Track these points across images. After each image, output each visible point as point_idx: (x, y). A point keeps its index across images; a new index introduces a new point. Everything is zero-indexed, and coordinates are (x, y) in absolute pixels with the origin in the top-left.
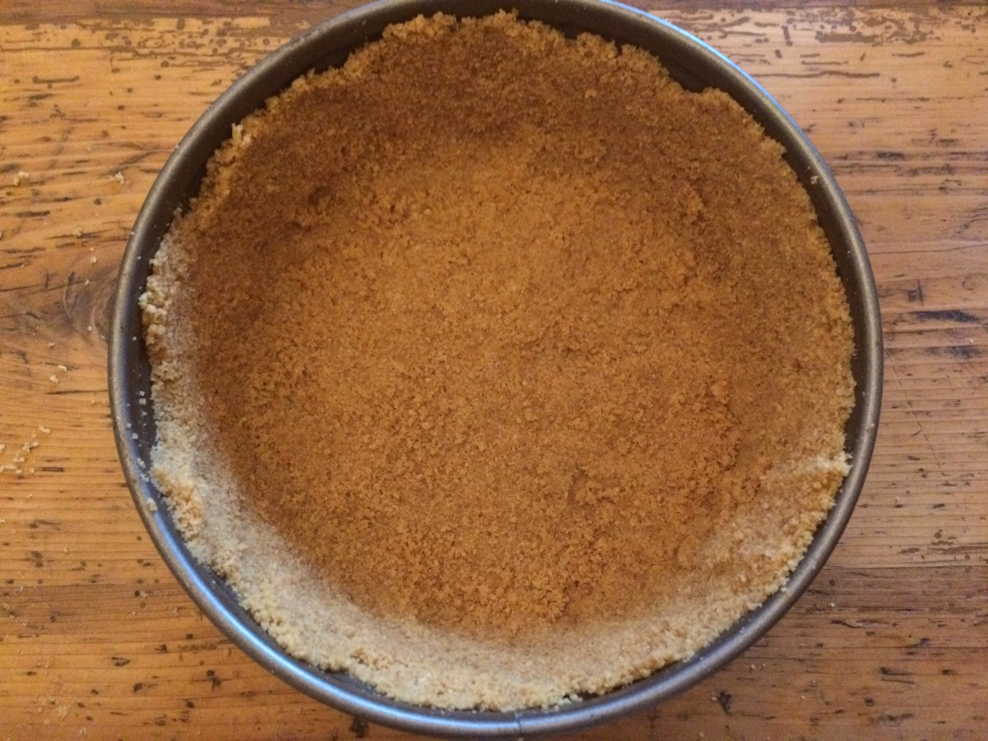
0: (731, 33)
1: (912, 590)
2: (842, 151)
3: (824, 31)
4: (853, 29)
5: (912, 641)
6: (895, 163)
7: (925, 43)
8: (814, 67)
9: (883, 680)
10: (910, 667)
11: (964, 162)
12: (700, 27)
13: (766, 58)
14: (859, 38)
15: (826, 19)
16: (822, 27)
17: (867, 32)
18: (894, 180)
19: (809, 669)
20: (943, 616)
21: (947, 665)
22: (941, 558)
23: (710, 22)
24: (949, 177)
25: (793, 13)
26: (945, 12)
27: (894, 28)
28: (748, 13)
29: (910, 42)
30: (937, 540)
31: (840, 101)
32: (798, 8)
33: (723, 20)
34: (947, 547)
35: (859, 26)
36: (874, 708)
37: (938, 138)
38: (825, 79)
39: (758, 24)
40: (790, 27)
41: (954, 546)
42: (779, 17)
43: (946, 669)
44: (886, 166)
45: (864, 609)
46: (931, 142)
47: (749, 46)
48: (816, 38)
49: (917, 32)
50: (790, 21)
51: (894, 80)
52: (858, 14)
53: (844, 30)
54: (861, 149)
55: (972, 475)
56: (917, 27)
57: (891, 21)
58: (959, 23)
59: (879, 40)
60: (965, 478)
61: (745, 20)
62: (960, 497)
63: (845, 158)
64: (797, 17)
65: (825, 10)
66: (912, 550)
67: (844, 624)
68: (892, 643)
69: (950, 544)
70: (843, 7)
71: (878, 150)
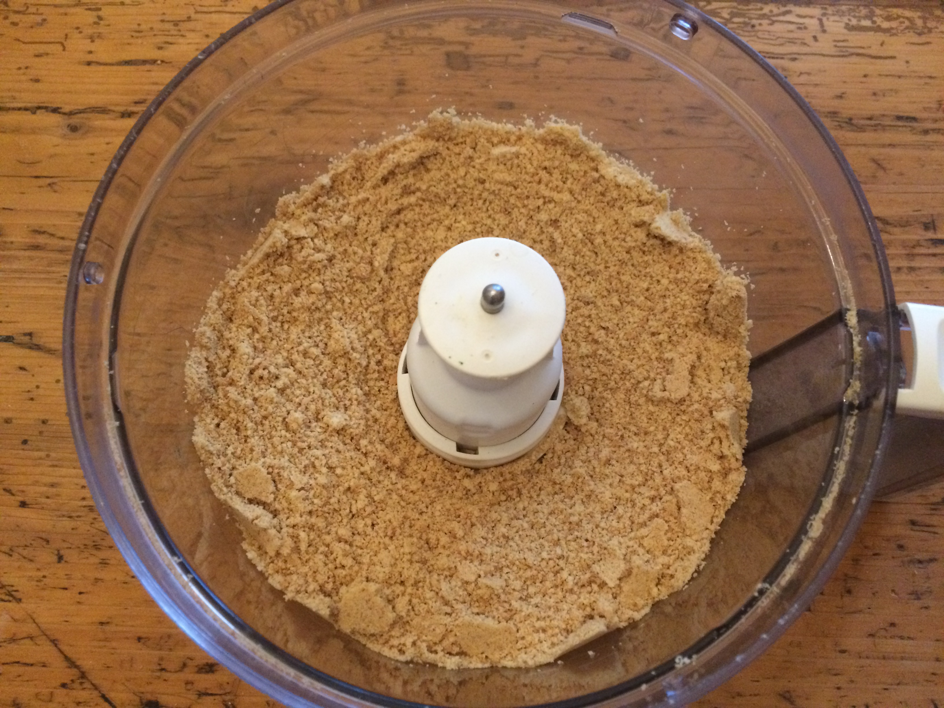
0: (777, 21)
2: (867, 114)
3: (851, 23)
4: (874, 22)
6: (911, 124)
7: (932, 35)
8: (844, 49)
12: (753, 16)
13: (806, 41)
14: (878, 29)
15: (852, 14)
16: (849, 20)
17: (885, 25)
18: (909, 138)
23: (761, 12)
25: (826, 9)
27: (907, 23)
28: (790, 7)
29: (920, 34)
31: (865, 76)
32: (830, 5)
33: (771, 11)
35: (879, 21)
38: (854, 59)
39: (799, 16)
40: (824, 19)
42: (816, 11)
44: (903, 126)
46: (938, 110)
47: (791, 31)
48: (845, 28)
49: (925, 27)
50: (824, 15)
51: (907, 62)
52: (878, 11)
53: (866, 23)
54: (883, 113)
56: (925, 23)
57: (904, 17)
59: (894, 31)
61: (789, 12)
63: (870, 119)
64: (830, 12)
65: (852, 7)
70: (865, 6)
71: (897, 114)
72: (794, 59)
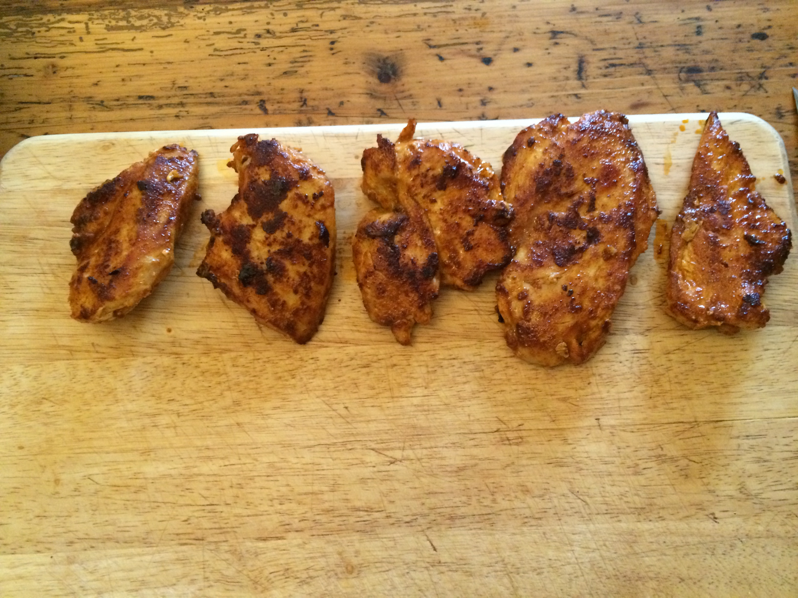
0: (53, 27)
2: (116, 96)
3: (110, 24)
4: (129, 22)
6: (149, 102)
7: (174, 28)
8: (103, 46)
11: (191, 100)
12: (34, 25)
13: (74, 42)
14: (133, 27)
15: (113, 17)
17: (138, 23)
18: (147, 112)
23: (40, 22)
24: (182, 109)
25: (93, 15)
26: (188, 10)
27: (155, 20)
28: (65, 16)
29: (164, 29)
31: (117, 66)
32: (97, 11)
33: (49, 20)
35: (133, 20)
37: (176, 86)
38: (110, 53)
39: (70, 22)
40: (90, 23)
42: (83, 17)
44: (143, 104)
46: (172, 89)
47: (63, 35)
48: (105, 29)
49: (169, 22)
50: (90, 19)
51: (152, 52)
52: (133, 13)
53: (123, 23)
54: (128, 94)
56: (169, 19)
57: (153, 16)
58: (194, 16)
59: (144, 28)
61: (63, 20)
63: (118, 100)
64: (95, 17)
65: (113, 11)
70: (124, 10)
71: (138, 94)
72: (62, 57)
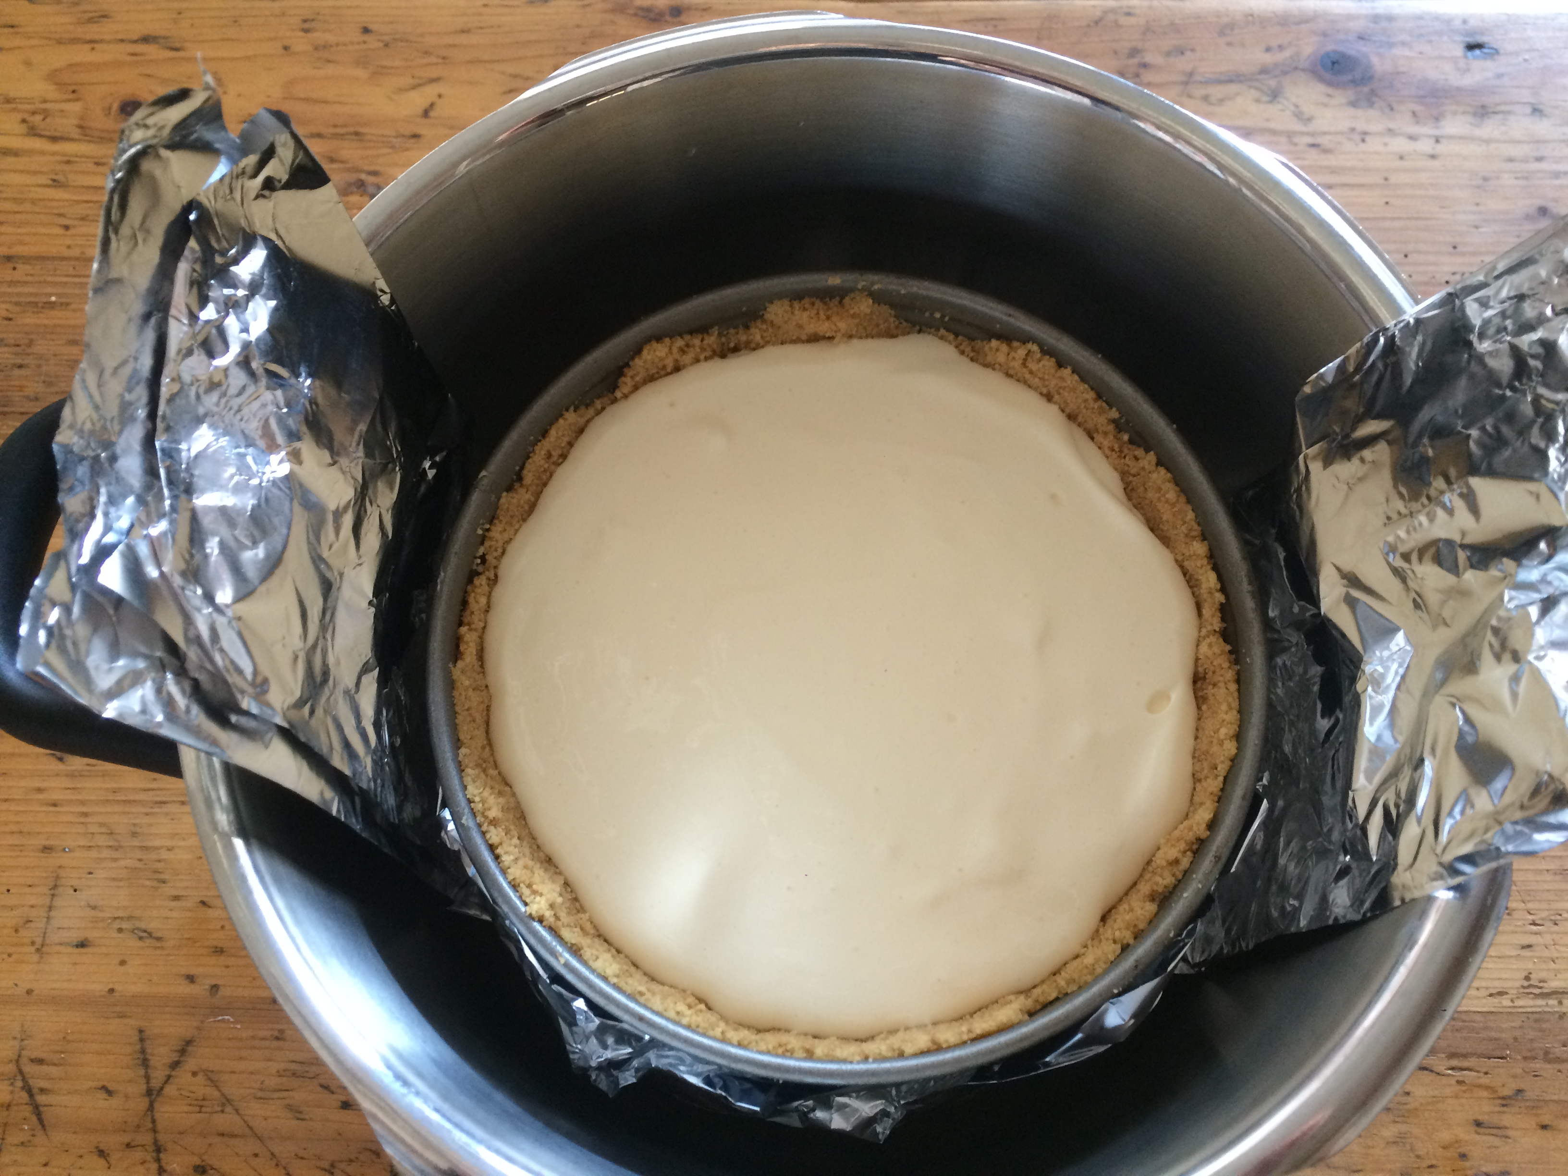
1: (1503, 1035)
5: (1506, 1092)
9: (1478, 1134)
10: (1507, 1120)
19: (1397, 1119)
20: (1538, 1065)
21: (1546, 1120)
22: (1531, 1003)
30: (1526, 984)
34: (1537, 991)
36: (1468, 1164)
41: (1545, 991)
43: (1544, 1123)
45: (1452, 1055)
55: (1560, 915)
60: (1553, 918)
62: (1547, 939)
66: (1501, 994)
67: (1432, 1071)
68: (1485, 1094)
69: (1541, 988)
